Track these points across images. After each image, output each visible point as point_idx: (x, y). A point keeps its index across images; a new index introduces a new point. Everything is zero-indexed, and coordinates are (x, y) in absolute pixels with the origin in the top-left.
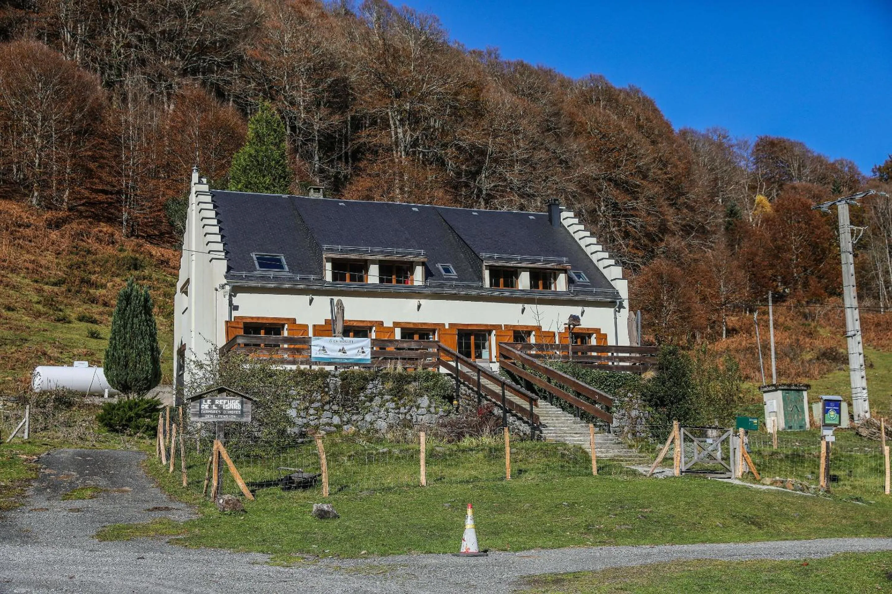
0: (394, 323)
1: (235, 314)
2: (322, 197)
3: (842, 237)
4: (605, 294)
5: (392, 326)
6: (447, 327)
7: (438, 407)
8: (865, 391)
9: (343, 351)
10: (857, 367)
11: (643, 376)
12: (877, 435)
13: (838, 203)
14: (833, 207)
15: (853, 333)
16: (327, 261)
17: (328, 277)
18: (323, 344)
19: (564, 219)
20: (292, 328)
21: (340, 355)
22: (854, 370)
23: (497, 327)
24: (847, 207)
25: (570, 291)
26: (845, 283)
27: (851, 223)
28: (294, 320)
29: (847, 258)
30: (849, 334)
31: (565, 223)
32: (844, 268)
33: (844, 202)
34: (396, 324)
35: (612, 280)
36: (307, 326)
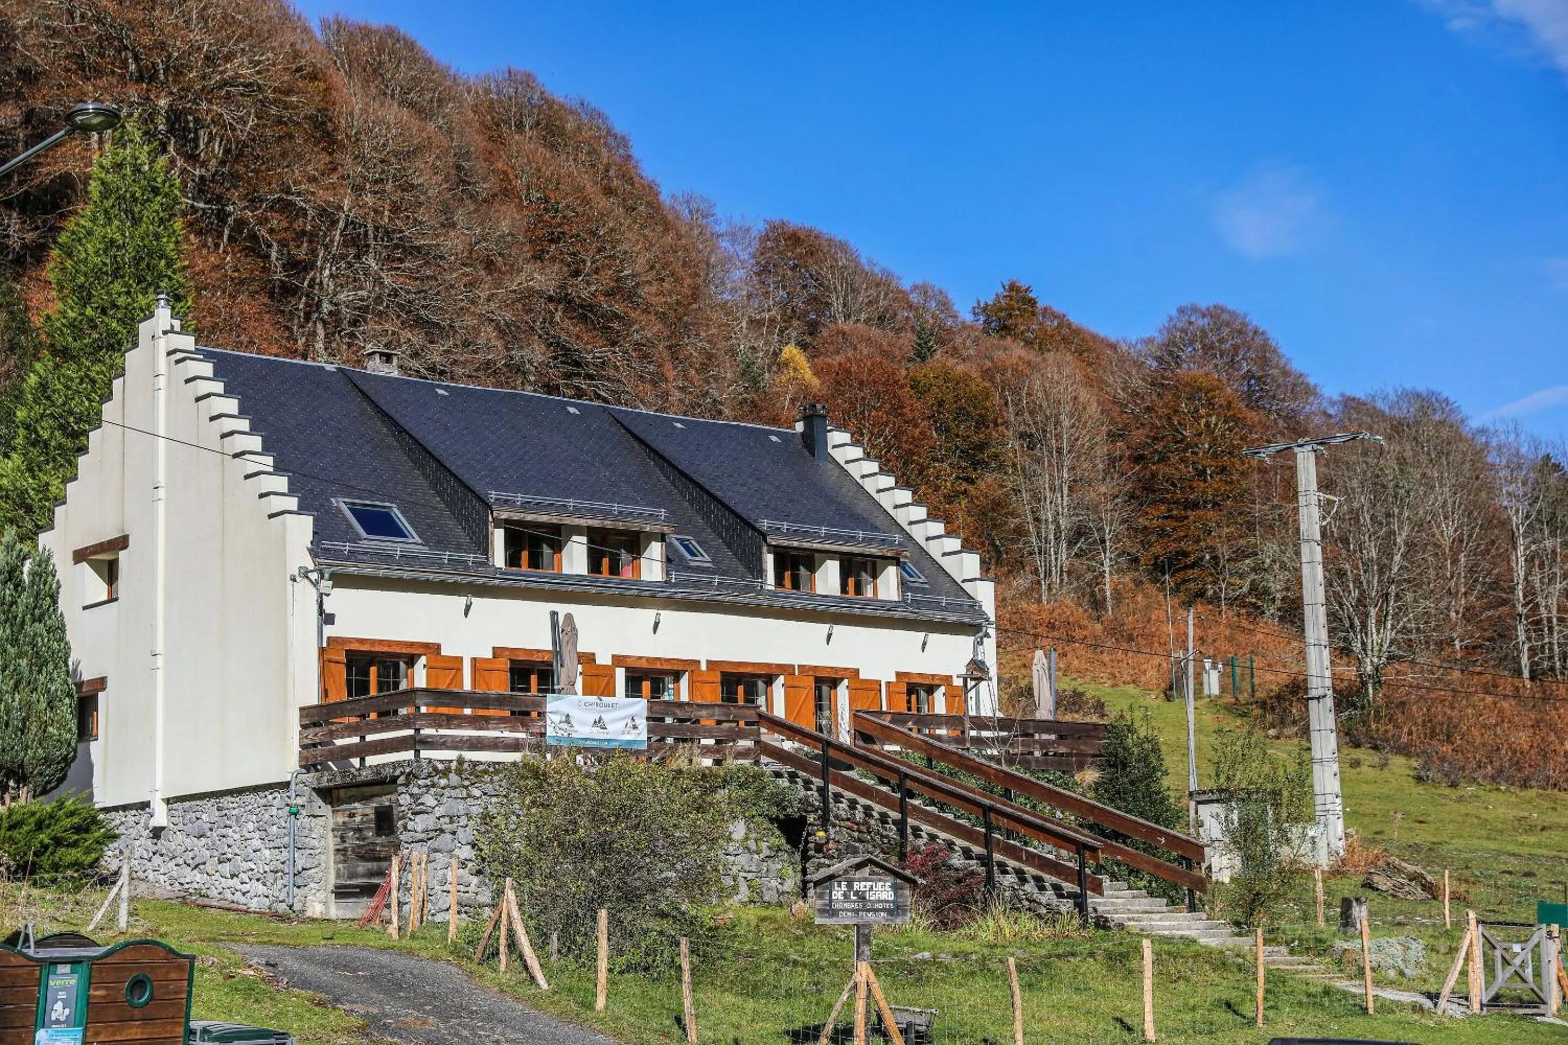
0: (613, 656)
1: (329, 631)
2: (395, 374)
3: (1303, 511)
4: (958, 608)
5: (609, 662)
6: (703, 667)
7: (761, 840)
8: (1338, 801)
9: (599, 723)
10: (1327, 755)
11: (1077, 777)
12: (1407, 889)
13: (1297, 450)
14: (1287, 454)
15: (1320, 692)
16: (497, 526)
17: (499, 557)
18: (567, 710)
19: (834, 447)
20: (434, 664)
21: (597, 733)
22: (1321, 761)
23: (786, 669)
24: (1312, 456)
25: (904, 601)
26: (1307, 599)
27: (1319, 490)
28: (438, 647)
29: (1312, 552)
30: (1313, 693)
31: (840, 456)
32: (1306, 570)
33: (1310, 448)
34: (618, 660)
35: (964, 581)
36: (459, 660)
